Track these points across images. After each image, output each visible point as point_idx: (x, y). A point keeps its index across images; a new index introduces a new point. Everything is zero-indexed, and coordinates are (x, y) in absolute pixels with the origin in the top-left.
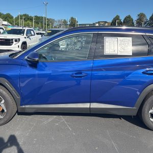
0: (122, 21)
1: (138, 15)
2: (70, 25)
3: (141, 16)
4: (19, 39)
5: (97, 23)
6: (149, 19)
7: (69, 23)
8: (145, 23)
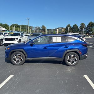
0: (72, 27)
1: (81, 24)
2: (42, 30)
3: (82, 25)
4: (18, 38)
5: (57, 29)
6: (87, 26)
7: (41, 29)
8: (85, 28)
